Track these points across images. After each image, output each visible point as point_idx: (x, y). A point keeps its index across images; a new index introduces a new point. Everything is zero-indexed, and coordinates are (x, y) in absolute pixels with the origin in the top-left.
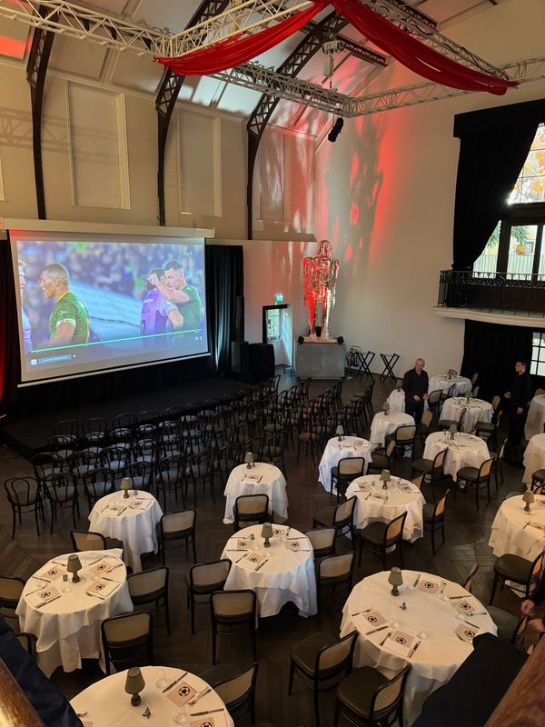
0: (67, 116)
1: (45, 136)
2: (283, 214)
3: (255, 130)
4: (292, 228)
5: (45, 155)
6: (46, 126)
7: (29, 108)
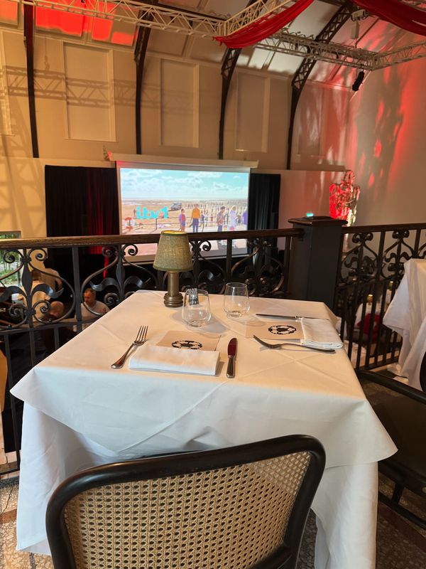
0: (159, 83)
1: (144, 98)
2: (319, 150)
3: (297, 85)
4: (325, 161)
5: (143, 111)
6: (145, 91)
7: (134, 79)
